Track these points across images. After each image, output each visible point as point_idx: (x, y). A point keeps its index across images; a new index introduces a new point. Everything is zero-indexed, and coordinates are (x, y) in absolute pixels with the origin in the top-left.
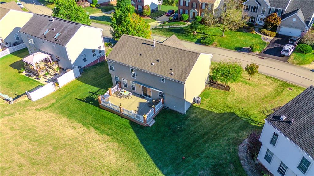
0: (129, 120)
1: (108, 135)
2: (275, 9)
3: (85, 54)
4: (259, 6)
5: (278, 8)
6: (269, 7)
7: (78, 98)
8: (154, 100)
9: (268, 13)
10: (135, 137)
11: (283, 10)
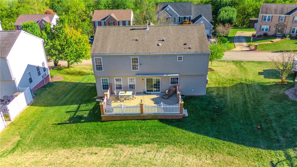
0: (157, 119)
1: (147, 143)
2: (184, 17)
3: (30, 72)
4: (170, 16)
5: (185, 16)
6: (179, 16)
7: (57, 123)
8: (167, 91)
9: (179, 22)
10: (184, 131)
11: (190, 17)
